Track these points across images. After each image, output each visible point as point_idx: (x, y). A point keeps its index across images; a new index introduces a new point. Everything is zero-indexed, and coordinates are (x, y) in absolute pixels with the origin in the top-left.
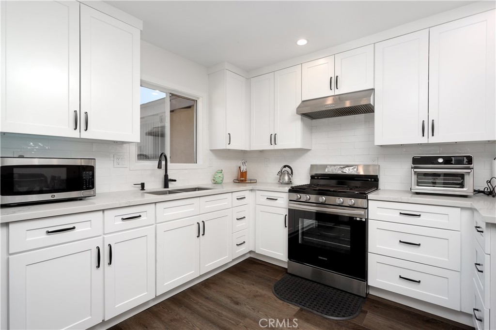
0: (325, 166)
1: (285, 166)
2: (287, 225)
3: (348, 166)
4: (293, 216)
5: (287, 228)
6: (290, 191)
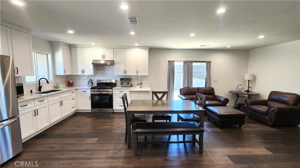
0: (102, 80)
1: (90, 80)
2: (90, 99)
3: (108, 80)
4: (93, 96)
5: (91, 100)
6: (91, 89)
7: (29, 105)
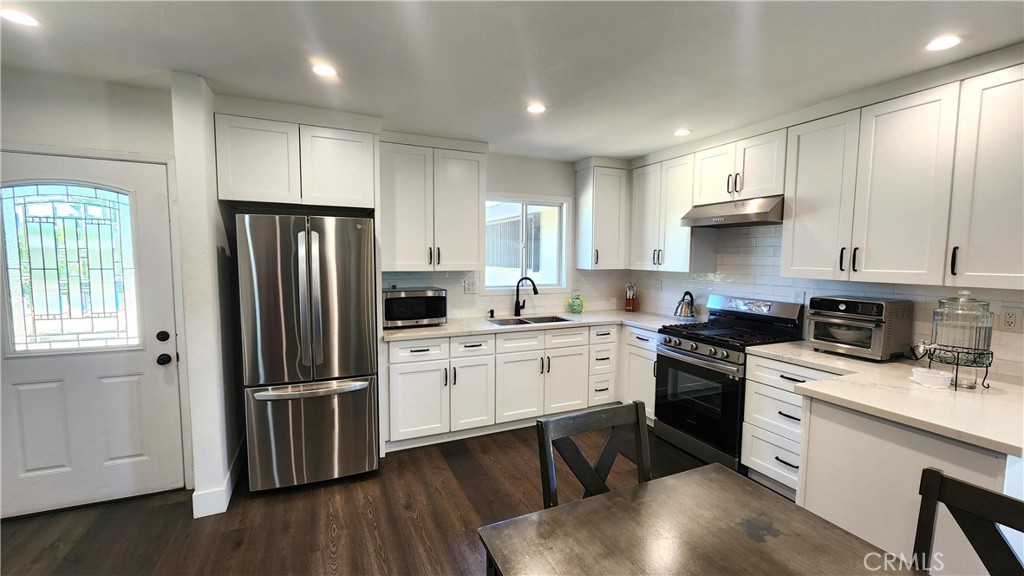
1: (686, 293)
2: (656, 374)
5: (656, 378)
6: (660, 331)
7: (434, 352)
